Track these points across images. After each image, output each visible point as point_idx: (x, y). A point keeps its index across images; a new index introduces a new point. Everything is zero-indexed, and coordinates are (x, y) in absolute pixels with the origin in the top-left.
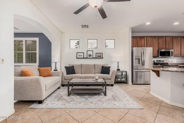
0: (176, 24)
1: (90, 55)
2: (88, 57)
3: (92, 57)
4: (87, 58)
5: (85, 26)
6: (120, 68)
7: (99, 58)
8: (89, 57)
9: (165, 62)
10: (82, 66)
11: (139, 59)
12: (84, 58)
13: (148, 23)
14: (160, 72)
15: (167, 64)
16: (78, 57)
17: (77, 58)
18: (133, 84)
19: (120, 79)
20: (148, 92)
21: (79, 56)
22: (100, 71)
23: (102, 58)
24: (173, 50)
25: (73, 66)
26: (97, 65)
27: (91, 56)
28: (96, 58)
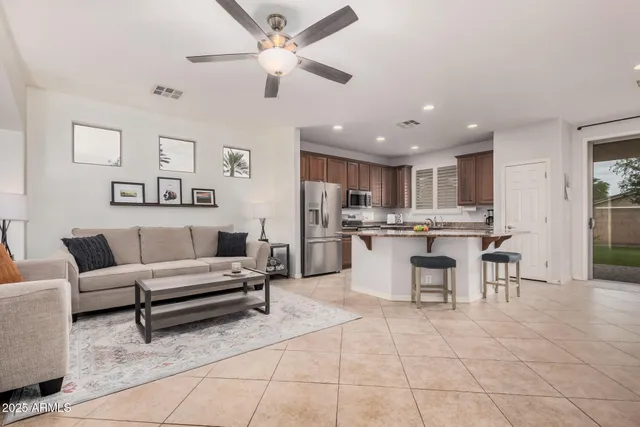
0: (381, 139)
1: (171, 196)
2: (163, 201)
3: (177, 201)
4: (158, 204)
5: (170, 91)
6: (268, 235)
7: (203, 206)
8: (168, 202)
9: (357, 219)
10: (139, 233)
11: (317, 211)
12: (144, 204)
13: (338, 128)
14: (373, 239)
15: (360, 223)
16: (118, 199)
17: (113, 203)
18: (304, 277)
19: (273, 268)
20: (347, 288)
21: (123, 194)
22: (214, 249)
23: (215, 206)
24: (369, 193)
25: (101, 237)
26: (197, 228)
27: (174, 198)
28: (192, 205)
